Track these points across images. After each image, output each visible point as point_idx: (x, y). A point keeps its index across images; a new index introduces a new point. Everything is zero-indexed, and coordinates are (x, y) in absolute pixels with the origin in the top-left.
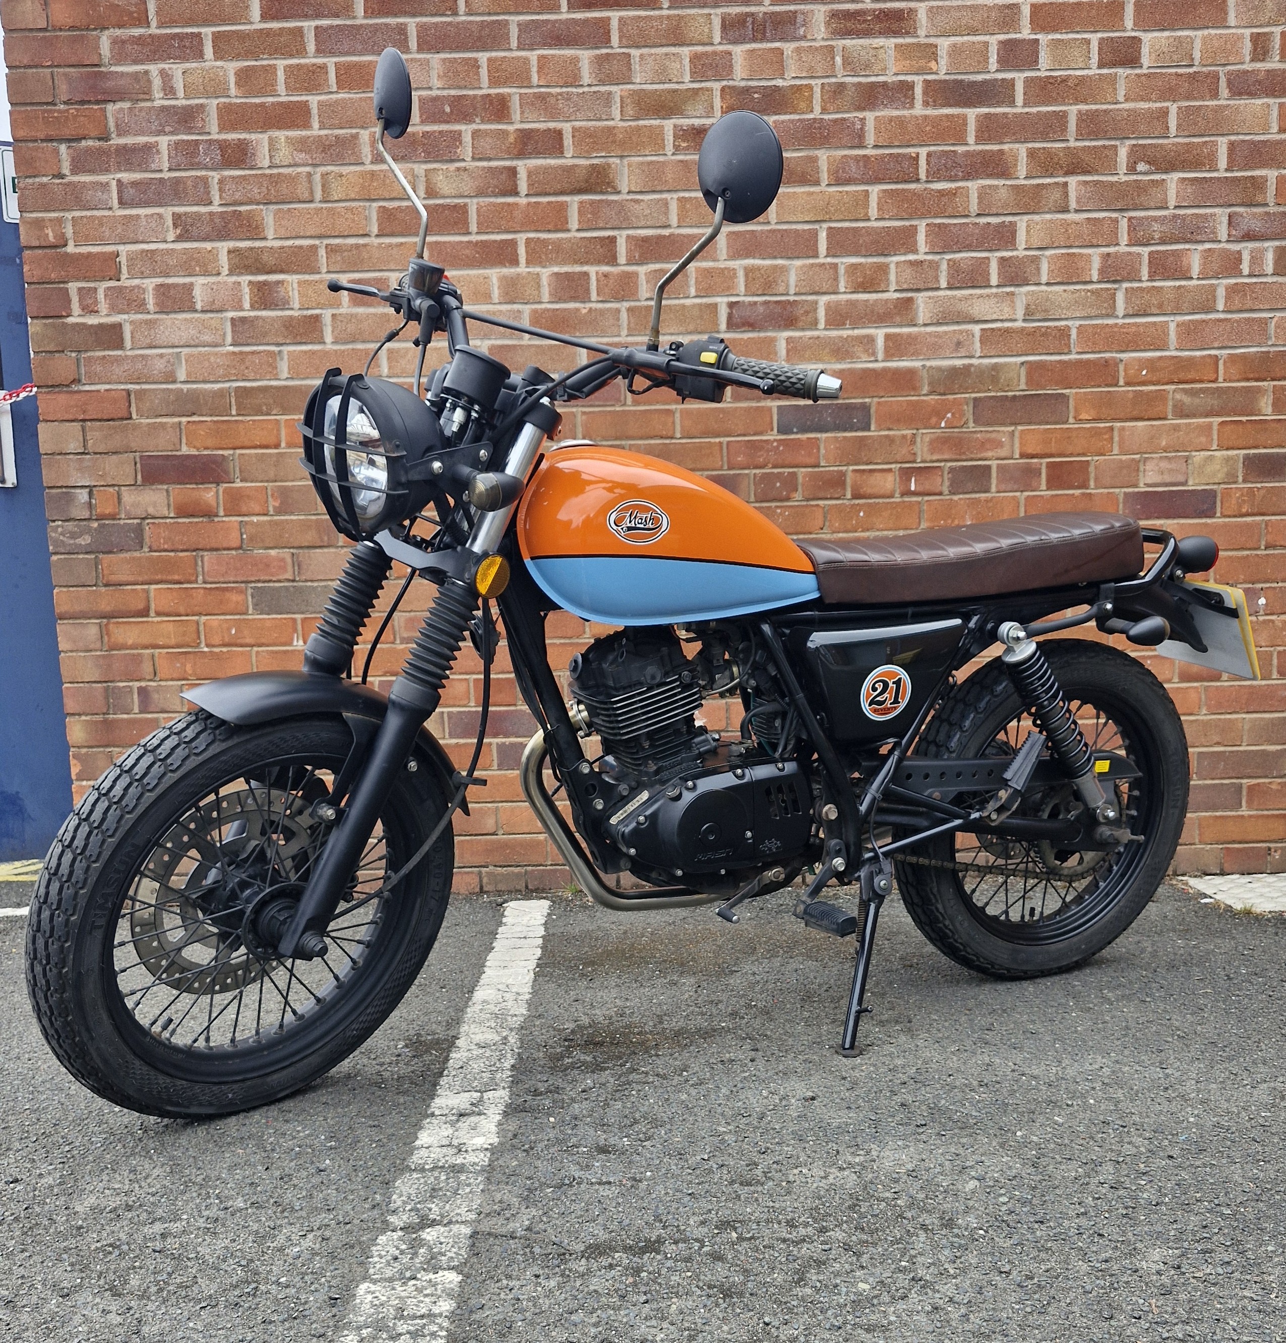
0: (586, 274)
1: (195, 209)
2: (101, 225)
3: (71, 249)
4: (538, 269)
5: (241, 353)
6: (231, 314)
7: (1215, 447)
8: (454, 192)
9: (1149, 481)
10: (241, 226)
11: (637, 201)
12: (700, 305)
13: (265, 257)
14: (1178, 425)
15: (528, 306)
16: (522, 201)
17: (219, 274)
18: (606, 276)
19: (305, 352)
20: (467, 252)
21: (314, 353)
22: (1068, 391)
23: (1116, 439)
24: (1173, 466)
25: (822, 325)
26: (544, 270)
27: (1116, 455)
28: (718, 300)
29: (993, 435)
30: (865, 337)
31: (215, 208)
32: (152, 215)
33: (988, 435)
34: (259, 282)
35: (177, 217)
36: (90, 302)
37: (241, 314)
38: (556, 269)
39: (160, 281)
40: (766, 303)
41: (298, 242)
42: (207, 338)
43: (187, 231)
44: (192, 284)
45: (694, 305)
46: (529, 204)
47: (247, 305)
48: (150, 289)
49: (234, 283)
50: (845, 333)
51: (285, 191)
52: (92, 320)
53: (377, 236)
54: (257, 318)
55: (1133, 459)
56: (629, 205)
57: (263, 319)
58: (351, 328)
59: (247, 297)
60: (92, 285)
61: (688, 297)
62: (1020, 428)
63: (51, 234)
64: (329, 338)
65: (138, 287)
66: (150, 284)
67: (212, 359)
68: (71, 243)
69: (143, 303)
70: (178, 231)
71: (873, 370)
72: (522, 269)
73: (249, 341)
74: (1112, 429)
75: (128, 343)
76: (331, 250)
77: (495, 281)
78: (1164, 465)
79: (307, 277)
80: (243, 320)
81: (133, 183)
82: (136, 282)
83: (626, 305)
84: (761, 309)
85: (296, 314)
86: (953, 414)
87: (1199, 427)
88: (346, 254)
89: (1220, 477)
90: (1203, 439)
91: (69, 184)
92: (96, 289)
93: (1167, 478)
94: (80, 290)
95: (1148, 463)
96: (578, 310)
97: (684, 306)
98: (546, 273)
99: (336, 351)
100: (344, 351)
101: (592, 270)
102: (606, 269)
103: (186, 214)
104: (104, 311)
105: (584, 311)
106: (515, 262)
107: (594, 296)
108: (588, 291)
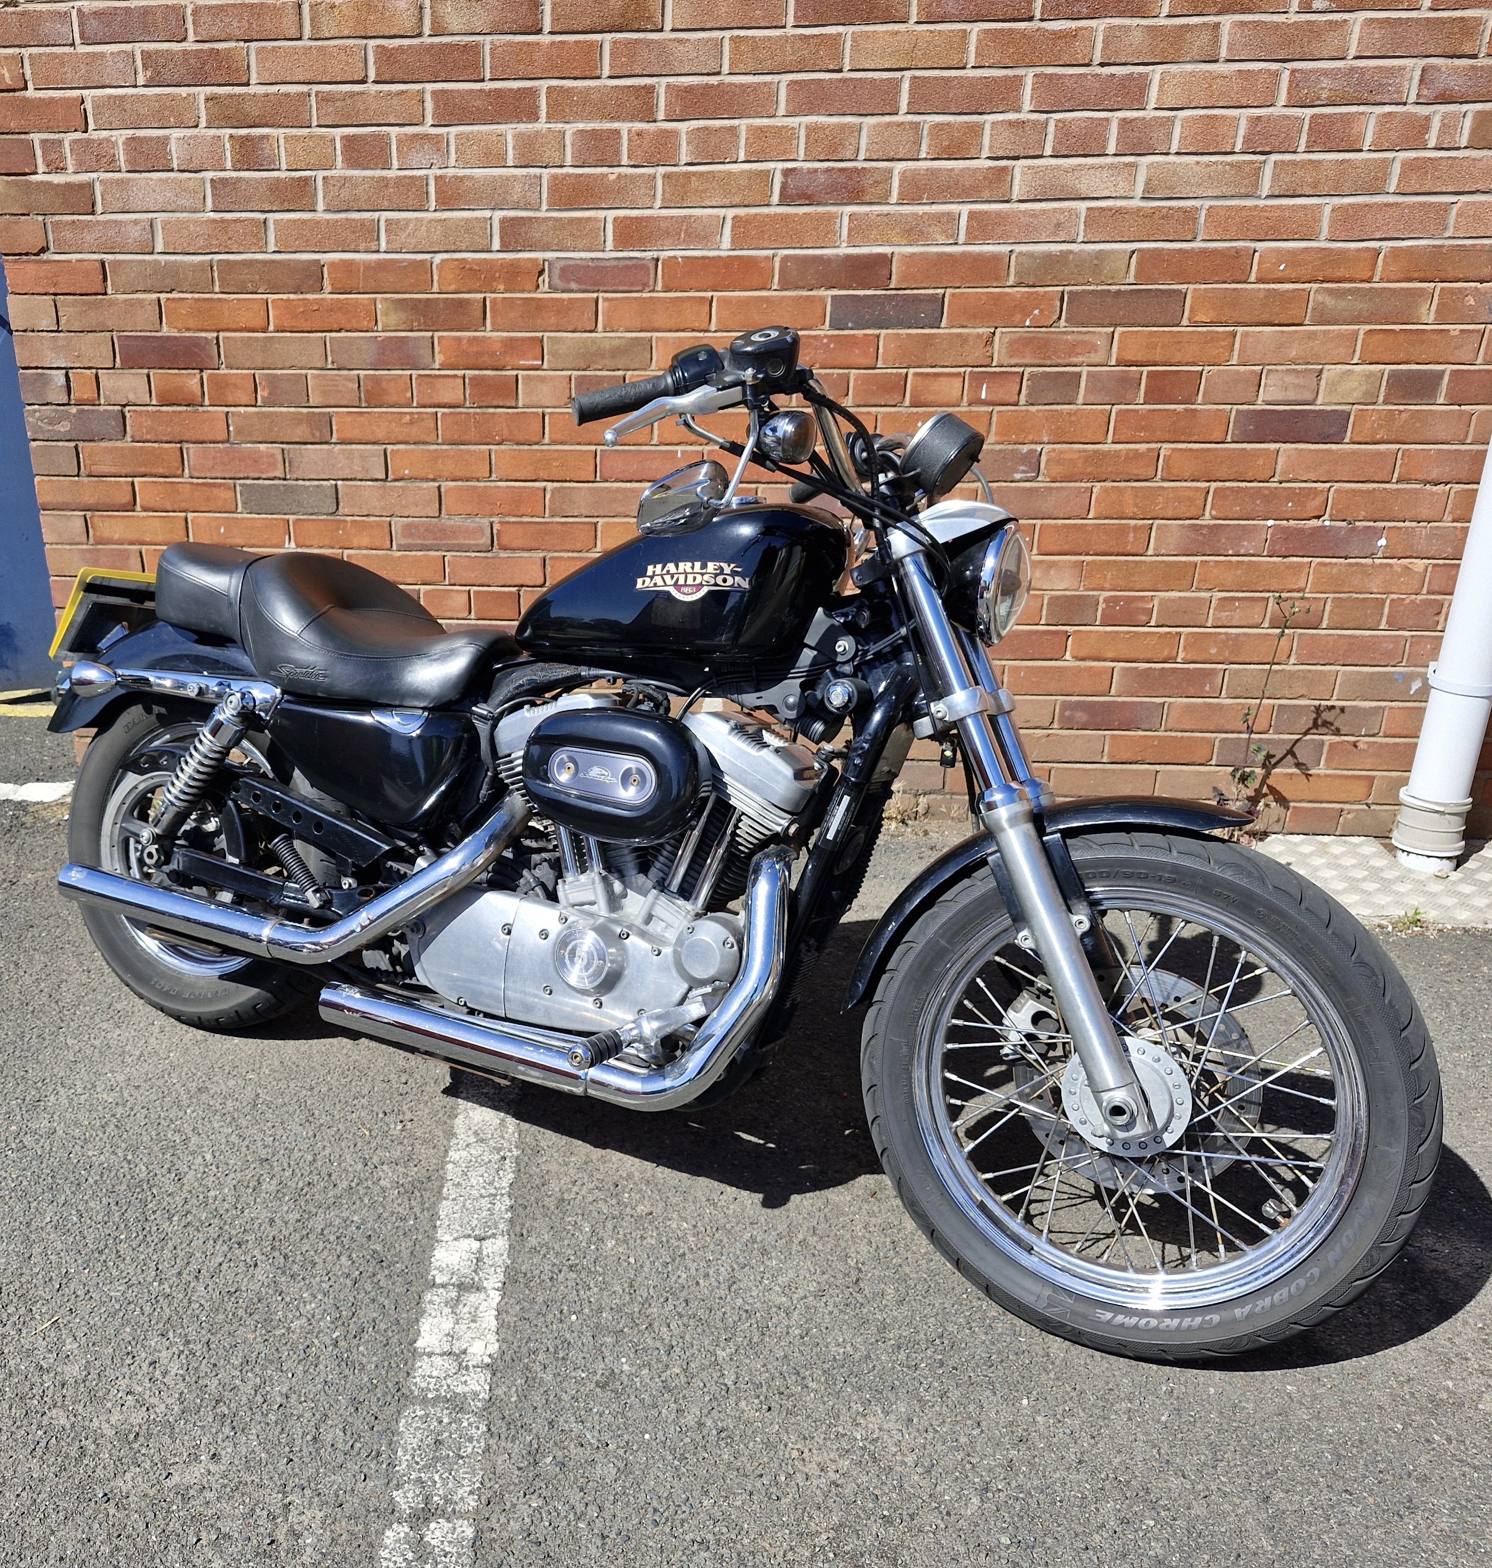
0: (617, 132)
1: (166, 46)
2: (63, 64)
3: (30, 93)
4: (560, 126)
5: (223, 221)
6: (210, 175)
7: (1355, 361)
8: (464, 29)
9: (1269, 398)
10: (219, 68)
11: (680, 41)
12: (750, 172)
13: (247, 107)
14: (1314, 333)
15: (548, 170)
16: (544, 39)
17: (197, 126)
18: (639, 134)
19: (295, 221)
20: (478, 103)
21: (304, 222)
22: (1185, 286)
23: (1237, 346)
24: (1300, 381)
25: (894, 198)
26: (567, 126)
27: (1234, 367)
28: (771, 165)
29: (1087, 338)
30: (943, 214)
31: (189, 45)
32: (119, 53)
33: (1081, 337)
34: (242, 137)
35: (146, 55)
36: (54, 156)
37: (222, 174)
38: (581, 126)
39: (131, 132)
40: (828, 170)
41: (284, 88)
42: (183, 202)
43: (159, 72)
44: (167, 138)
45: (742, 172)
46: (553, 43)
47: (229, 165)
48: (120, 143)
49: (214, 137)
50: (920, 209)
51: (269, 26)
52: (57, 179)
53: (374, 82)
54: (239, 179)
55: (1253, 372)
56: (672, 45)
57: (247, 181)
58: (345, 193)
59: (228, 154)
60: (56, 136)
61: (736, 162)
62: (1120, 329)
63: (7, 75)
64: (321, 206)
65: (108, 140)
66: (120, 136)
67: (192, 228)
68: (30, 85)
69: (113, 159)
70: (149, 74)
71: (950, 255)
72: (541, 125)
73: (232, 207)
74: (1234, 335)
75: (99, 208)
76: (324, 99)
77: (510, 139)
78: (1289, 379)
79: (294, 131)
80: (224, 181)
81: (95, 13)
82: (104, 134)
83: (662, 170)
84: (822, 178)
85: (283, 175)
86: (1041, 311)
87: (1340, 335)
88: (339, 103)
89: (1356, 396)
90: (1342, 350)
91: (24, 13)
92: (60, 142)
93: (1291, 395)
94: (44, 142)
95: (1271, 376)
96: (605, 176)
97: (730, 173)
98: (570, 129)
99: (328, 221)
100: (337, 221)
101: (624, 127)
102: (639, 126)
103: (157, 51)
104: (71, 169)
105: (612, 177)
106: (533, 117)
107: (625, 161)
108: (617, 152)
